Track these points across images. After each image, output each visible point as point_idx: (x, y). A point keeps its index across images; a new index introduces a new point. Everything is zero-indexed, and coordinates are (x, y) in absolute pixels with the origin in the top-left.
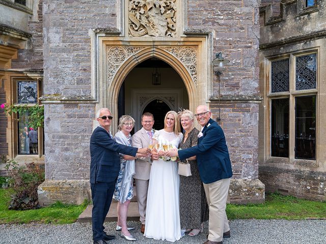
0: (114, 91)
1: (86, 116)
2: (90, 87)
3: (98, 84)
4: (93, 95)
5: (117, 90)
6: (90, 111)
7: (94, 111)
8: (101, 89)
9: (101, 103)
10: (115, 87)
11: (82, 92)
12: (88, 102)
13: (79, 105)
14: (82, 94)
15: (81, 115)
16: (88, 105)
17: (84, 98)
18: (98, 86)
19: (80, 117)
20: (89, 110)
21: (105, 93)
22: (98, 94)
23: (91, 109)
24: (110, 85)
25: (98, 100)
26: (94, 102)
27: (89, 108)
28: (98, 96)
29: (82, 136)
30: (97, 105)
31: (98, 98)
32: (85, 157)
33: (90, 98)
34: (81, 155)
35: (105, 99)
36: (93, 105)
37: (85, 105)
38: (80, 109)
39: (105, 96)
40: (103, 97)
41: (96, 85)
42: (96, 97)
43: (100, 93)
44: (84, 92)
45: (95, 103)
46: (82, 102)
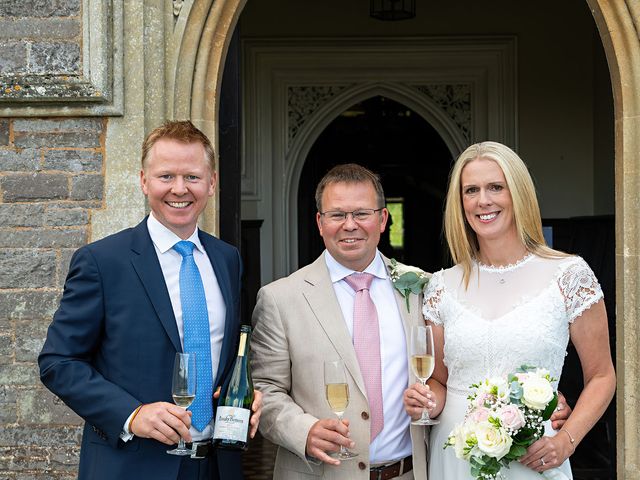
0: (204, 52)
1: (54, 191)
2: (75, 29)
3: (118, 14)
4: (93, 73)
5: (220, 45)
6: (76, 165)
7: (100, 158)
8: (135, 41)
9: (136, 119)
10: (209, 29)
11: (30, 59)
12: (66, 111)
13: (17, 127)
14: (32, 67)
15: (25, 182)
16: (64, 127)
17: (41, 90)
18: (117, 23)
19: (20, 192)
20: (70, 155)
21: (157, 63)
22: (118, 68)
23: (81, 148)
24: (183, 19)
25: (118, 101)
26: (96, 110)
27: (71, 146)
28: (118, 76)
29: (29, 297)
30: (112, 127)
31: (118, 90)
32: (46, 418)
33: (74, 88)
34: (26, 405)
35: (156, 93)
36: (90, 128)
37: (48, 127)
38: (18, 150)
39: (156, 79)
40: (147, 84)
41: (110, 20)
42: (110, 85)
43: (131, 62)
44: (41, 59)
45: (104, 118)
46: (30, 111)
